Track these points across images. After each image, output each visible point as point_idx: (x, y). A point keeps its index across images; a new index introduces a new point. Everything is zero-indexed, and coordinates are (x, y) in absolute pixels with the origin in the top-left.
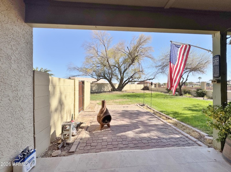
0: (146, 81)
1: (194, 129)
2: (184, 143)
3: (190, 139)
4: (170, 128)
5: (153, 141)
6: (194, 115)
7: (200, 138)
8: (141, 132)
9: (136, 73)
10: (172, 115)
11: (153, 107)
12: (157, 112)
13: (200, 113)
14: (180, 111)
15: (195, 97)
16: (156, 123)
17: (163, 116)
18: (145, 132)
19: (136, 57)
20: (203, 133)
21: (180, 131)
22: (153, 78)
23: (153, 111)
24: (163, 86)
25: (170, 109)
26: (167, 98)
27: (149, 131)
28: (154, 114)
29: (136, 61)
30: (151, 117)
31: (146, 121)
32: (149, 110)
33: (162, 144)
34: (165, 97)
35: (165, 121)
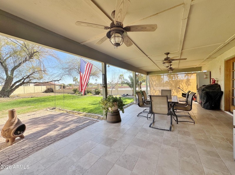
0: (51, 83)
1: (95, 115)
2: (91, 123)
3: (94, 120)
4: (82, 119)
5: (74, 130)
6: (95, 107)
7: (99, 118)
8: (62, 128)
9: (36, 72)
10: (82, 111)
11: (66, 108)
12: (70, 111)
13: (98, 106)
14: (86, 107)
15: (94, 95)
16: (72, 119)
17: (75, 113)
18: (65, 128)
19: (36, 52)
20: (99, 115)
21: (89, 118)
22: (59, 80)
23: (66, 111)
24: (68, 87)
25: (80, 107)
26: (75, 98)
27: (68, 126)
28: (68, 114)
29: (35, 58)
30: (66, 116)
31: (63, 120)
32: (62, 112)
33: (80, 128)
34: (73, 98)
35: (78, 116)
